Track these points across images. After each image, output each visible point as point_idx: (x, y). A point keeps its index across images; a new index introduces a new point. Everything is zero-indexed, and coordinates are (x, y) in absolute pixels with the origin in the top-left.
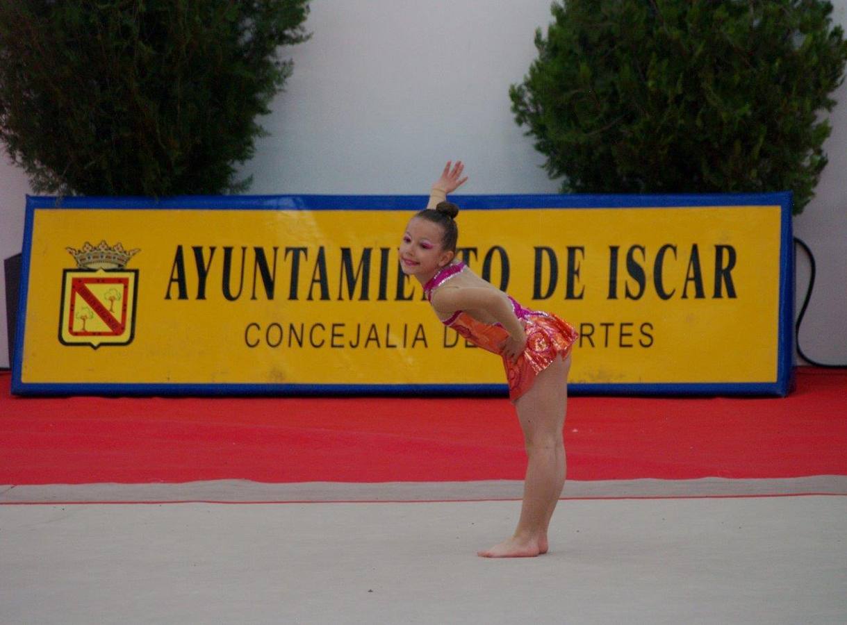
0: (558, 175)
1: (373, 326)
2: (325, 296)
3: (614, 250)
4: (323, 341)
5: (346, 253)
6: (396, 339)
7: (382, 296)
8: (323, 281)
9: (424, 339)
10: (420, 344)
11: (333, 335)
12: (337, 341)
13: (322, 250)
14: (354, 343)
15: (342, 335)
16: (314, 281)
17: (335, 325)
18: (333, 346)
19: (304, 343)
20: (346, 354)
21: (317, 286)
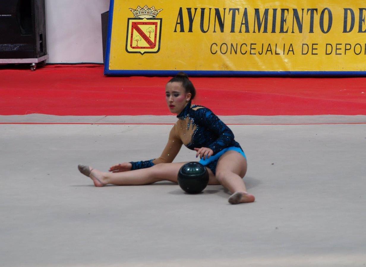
1: (269, 44)
2: (247, 31)
4: (246, 51)
5: (257, 11)
6: (280, 51)
7: (274, 31)
8: (246, 24)
9: (293, 51)
10: (291, 53)
11: (251, 49)
12: (253, 51)
13: (246, 9)
14: (261, 53)
15: (255, 49)
16: (242, 24)
17: (252, 44)
18: (251, 54)
19: (237, 52)
20: (256, 57)
21: (244, 26)
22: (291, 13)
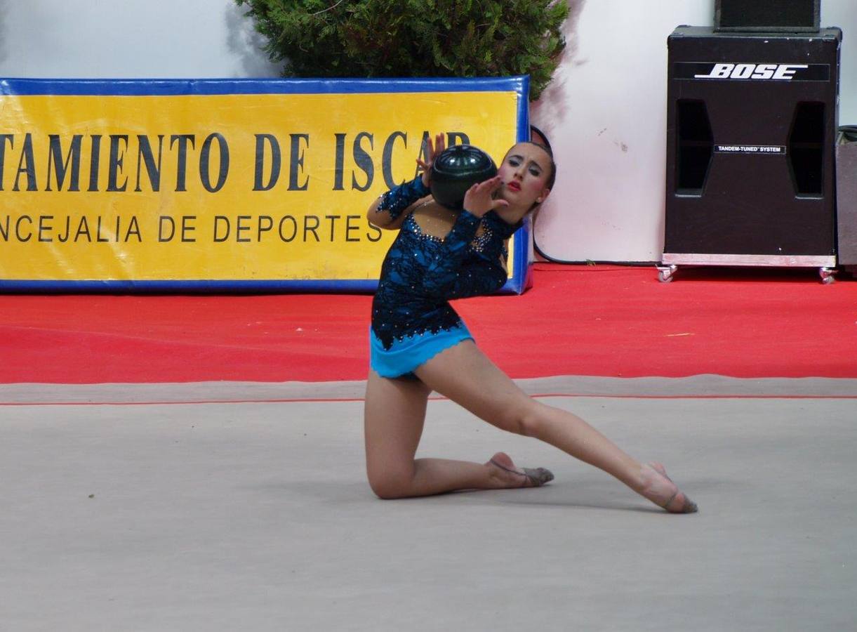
0: (280, 58)
1: (84, 218)
2: (32, 187)
3: (340, 138)
4: (30, 235)
5: (55, 140)
6: (108, 233)
7: (93, 187)
8: (30, 171)
9: (138, 233)
10: (133, 237)
11: (41, 228)
12: (45, 234)
13: (28, 136)
14: (63, 237)
15: (50, 228)
16: (20, 170)
17: (42, 217)
18: (40, 240)
19: (9, 237)
20: (54, 248)
21: (24, 175)
22: (134, 144)
